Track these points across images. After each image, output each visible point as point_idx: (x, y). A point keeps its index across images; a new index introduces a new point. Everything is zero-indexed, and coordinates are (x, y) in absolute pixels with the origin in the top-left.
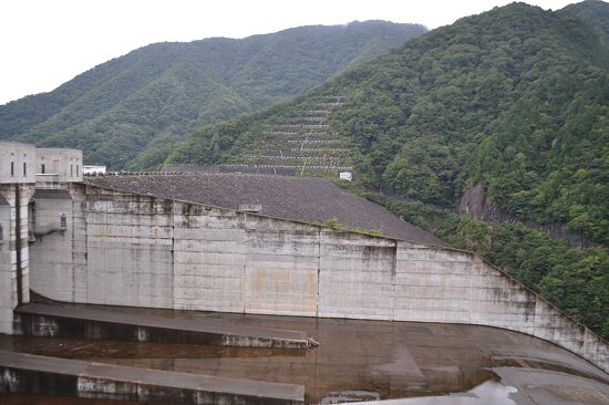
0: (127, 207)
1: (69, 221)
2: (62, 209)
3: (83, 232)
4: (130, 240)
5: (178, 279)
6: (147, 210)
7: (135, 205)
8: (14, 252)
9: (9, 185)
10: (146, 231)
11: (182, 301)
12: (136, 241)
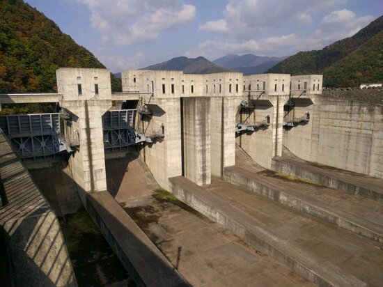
0: (344, 108)
1: (311, 116)
2: (308, 109)
3: (318, 123)
4: (344, 129)
5: (374, 157)
6: (357, 111)
7: (349, 107)
8: (275, 130)
9: (273, 96)
10: (354, 124)
11: (375, 172)
12: (348, 130)
